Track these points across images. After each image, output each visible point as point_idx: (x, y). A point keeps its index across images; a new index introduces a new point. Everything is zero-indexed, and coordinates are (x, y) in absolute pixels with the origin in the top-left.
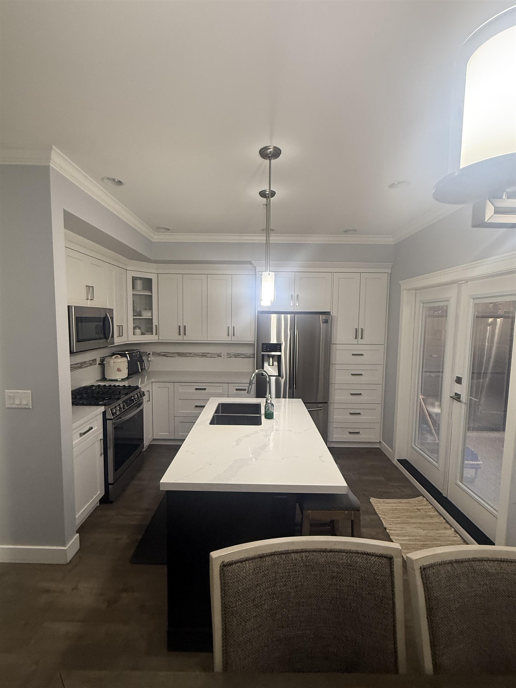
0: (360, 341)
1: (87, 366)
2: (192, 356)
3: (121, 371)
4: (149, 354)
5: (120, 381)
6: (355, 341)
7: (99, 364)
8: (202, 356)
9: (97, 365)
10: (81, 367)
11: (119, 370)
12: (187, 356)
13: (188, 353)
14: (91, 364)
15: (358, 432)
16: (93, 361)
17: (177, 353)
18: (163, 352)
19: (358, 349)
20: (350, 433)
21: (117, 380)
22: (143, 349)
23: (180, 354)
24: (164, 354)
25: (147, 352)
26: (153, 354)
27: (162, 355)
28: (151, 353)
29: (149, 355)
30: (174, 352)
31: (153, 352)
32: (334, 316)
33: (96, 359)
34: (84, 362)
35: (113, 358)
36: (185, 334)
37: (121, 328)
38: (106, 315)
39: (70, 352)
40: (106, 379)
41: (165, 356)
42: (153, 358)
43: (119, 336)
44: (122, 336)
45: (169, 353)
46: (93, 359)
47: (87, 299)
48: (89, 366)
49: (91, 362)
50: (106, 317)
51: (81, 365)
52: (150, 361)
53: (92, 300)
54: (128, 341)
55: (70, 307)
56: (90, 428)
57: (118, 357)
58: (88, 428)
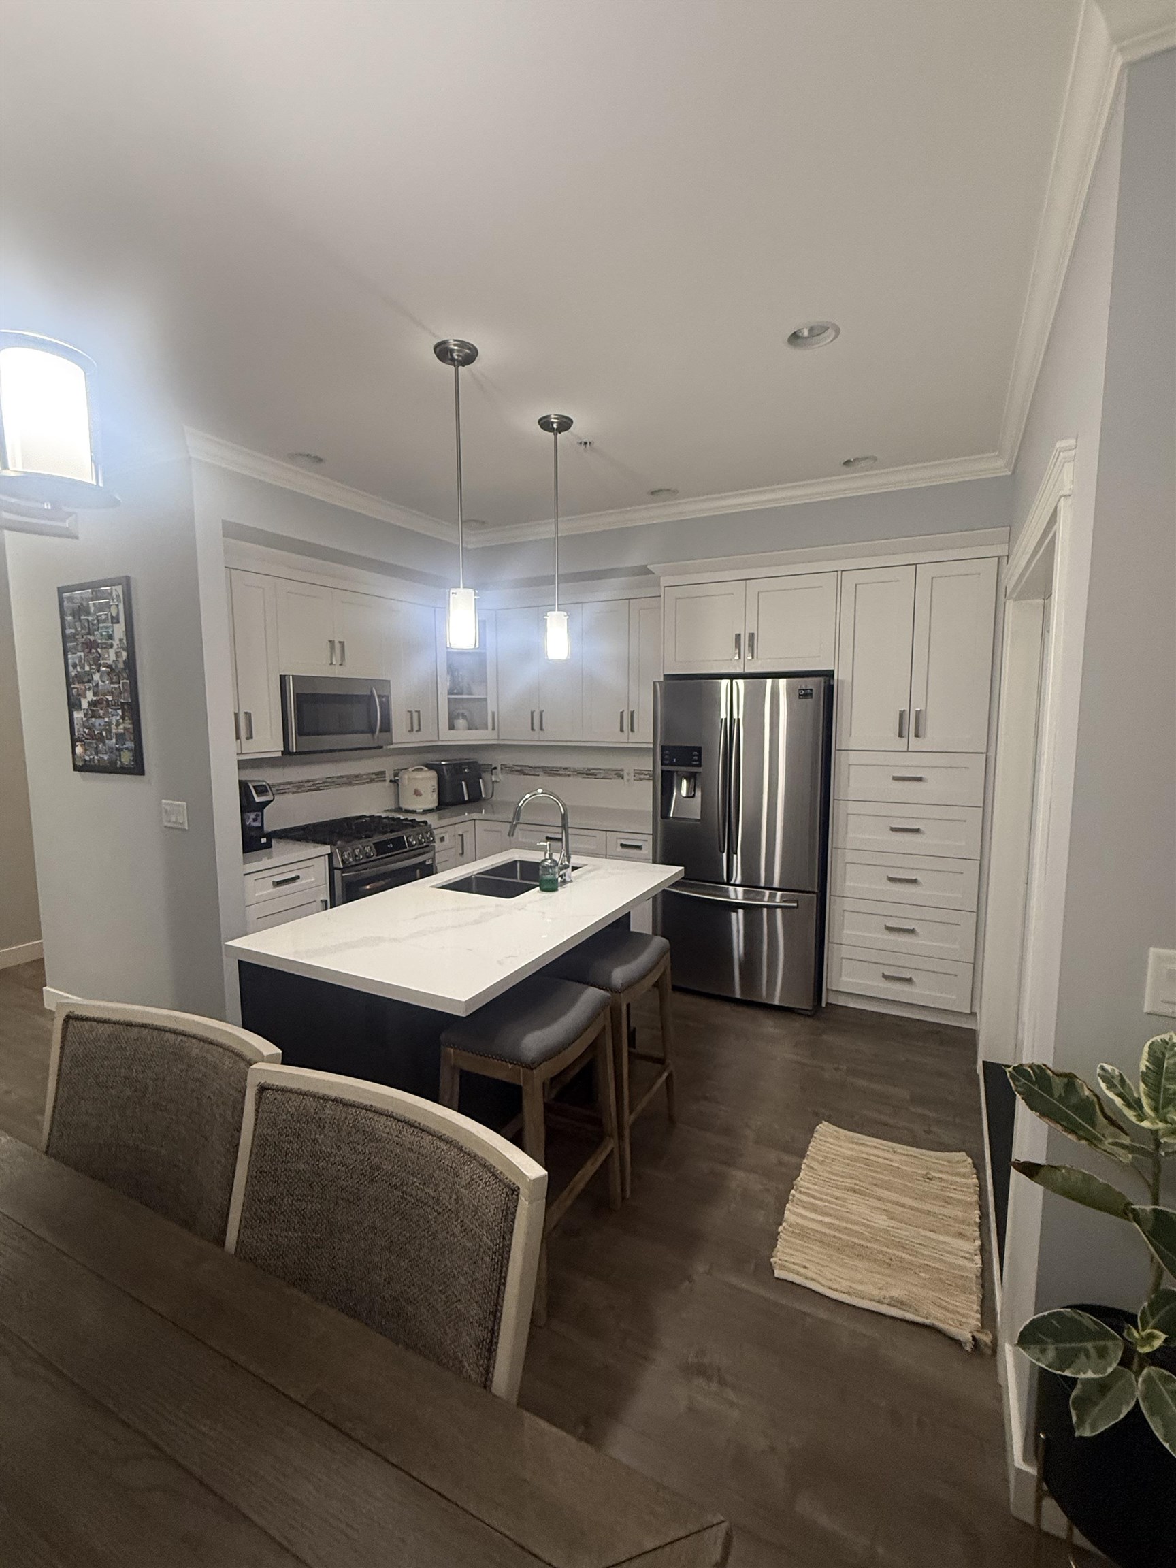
0: (915, 743)
1: (364, 783)
2: (569, 775)
3: (420, 795)
4: (495, 768)
5: (419, 813)
6: (901, 744)
7: (391, 781)
8: (587, 774)
9: (387, 783)
10: (349, 784)
11: (417, 793)
12: (559, 775)
13: (561, 768)
14: (372, 781)
15: (908, 977)
16: (376, 774)
17: (542, 767)
18: (517, 766)
19: (909, 764)
20: (885, 977)
21: (414, 812)
22: (484, 759)
23: (549, 771)
24: (519, 768)
25: (491, 765)
26: (502, 769)
27: (517, 771)
28: (499, 768)
29: (494, 771)
30: (537, 765)
31: (500, 765)
32: (843, 681)
33: (383, 773)
34: (356, 776)
35: (410, 769)
36: (542, 729)
37: (415, 715)
38: (372, 692)
39: (286, 752)
40: (401, 809)
41: (522, 772)
42: (500, 776)
43: (412, 730)
44: (419, 730)
45: (528, 766)
46: (376, 770)
47: (331, 664)
48: (367, 782)
49: (374, 776)
50: (372, 695)
51: (351, 780)
52: (496, 781)
53: (341, 665)
54: (438, 740)
55: (287, 678)
56: (298, 877)
57: (421, 769)
58: (293, 875)
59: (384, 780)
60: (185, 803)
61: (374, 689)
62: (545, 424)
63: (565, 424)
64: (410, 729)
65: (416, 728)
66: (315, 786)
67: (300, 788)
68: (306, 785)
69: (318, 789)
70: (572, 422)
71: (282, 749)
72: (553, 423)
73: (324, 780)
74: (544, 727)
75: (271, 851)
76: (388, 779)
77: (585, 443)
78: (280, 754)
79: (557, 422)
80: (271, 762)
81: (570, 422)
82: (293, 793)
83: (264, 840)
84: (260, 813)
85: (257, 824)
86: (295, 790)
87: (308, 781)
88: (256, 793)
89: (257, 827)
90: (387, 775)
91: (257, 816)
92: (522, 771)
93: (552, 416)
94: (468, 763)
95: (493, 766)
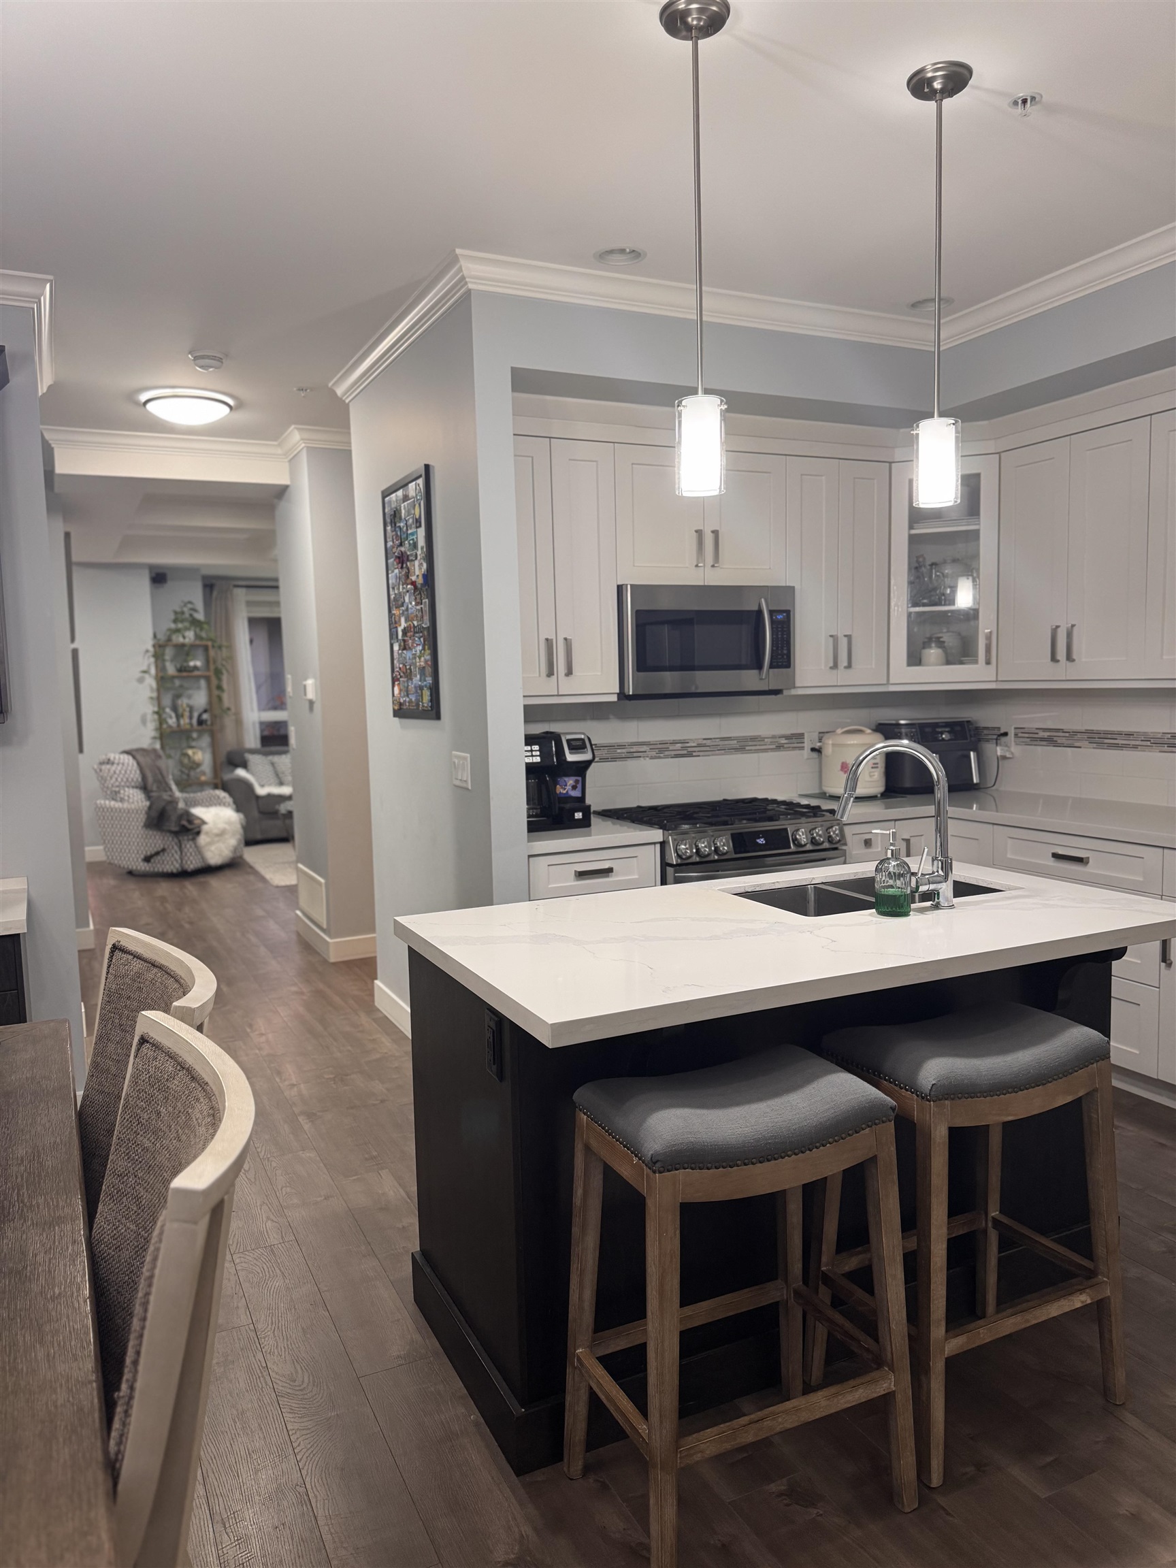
1: (766, 750)
2: (1135, 747)
4: (1006, 734)
7: (811, 749)
9: (806, 752)
10: (741, 750)
11: (846, 767)
13: (1120, 734)
14: (779, 747)
16: (787, 738)
17: (1087, 732)
18: (1045, 730)
22: (984, 716)
24: (1046, 734)
25: (999, 729)
26: (1016, 735)
27: (1042, 739)
28: (1012, 733)
29: (1002, 739)
31: (1015, 728)
33: (801, 736)
34: (753, 739)
35: (839, 731)
36: (1069, 657)
37: (843, 644)
38: (760, 605)
39: (622, 695)
40: (825, 793)
41: (1051, 741)
42: (1013, 749)
43: (835, 666)
44: (849, 666)
45: (1062, 731)
46: (788, 732)
47: (697, 566)
48: (772, 750)
49: (783, 741)
50: (759, 612)
51: (743, 745)
52: (1004, 758)
53: (713, 566)
54: (888, 683)
55: (624, 587)
56: (610, 870)
57: (860, 731)
58: (606, 865)
59: (802, 748)
60: (468, 755)
61: (763, 600)
62: (919, 86)
63: (958, 78)
64: (831, 665)
65: (843, 661)
66: (686, 751)
67: (661, 751)
68: (671, 748)
69: (690, 755)
70: (969, 70)
71: (618, 691)
72: (933, 79)
73: (700, 742)
74: (1075, 656)
75: (590, 831)
76: (807, 745)
77: (1025, 101)
78: (614, 698)
79: (944, 76)
80: (595, 711)
81: (966, 72)
82: (652, 758)
83: (578, 815)
84: (580, 778)
85: (576, 793)
86: (654, 754)
87: (674, 743)
88: (569, 749)
89: (577, 798)
90: (806, 740)
91: (577, 782)
92: (1051, 738)
93: (929, 68)
94: (947, 725)
95: (1002, 731)
